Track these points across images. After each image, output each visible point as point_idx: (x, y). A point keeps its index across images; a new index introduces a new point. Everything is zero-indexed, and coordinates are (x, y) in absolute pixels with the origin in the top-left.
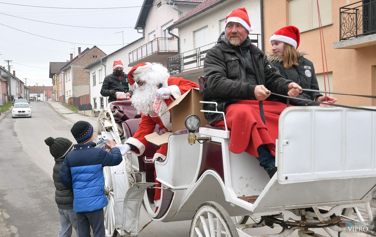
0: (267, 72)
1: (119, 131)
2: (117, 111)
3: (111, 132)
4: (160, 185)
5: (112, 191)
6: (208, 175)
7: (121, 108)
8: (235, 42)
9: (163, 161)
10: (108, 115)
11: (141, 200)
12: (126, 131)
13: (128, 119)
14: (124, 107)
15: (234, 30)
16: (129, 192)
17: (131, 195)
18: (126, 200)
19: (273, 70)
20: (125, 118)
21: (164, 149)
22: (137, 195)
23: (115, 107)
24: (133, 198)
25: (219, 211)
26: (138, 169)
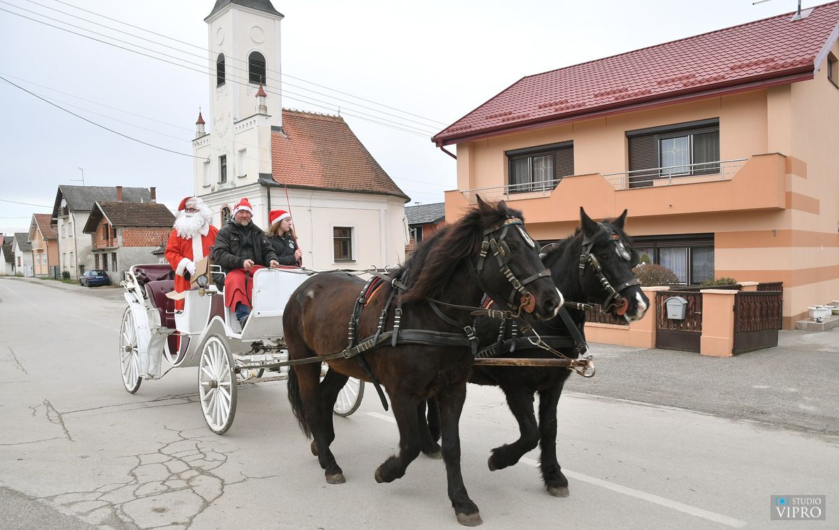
0: (263, 245)
1: (143, 293)
2: (139, 274)
3: (134, 292)
4: (179, 333)
5: (136, 347)
6: (215, 320)
7: (143, 271)
8: (245, 223)
9: (181, 313)
10: (131, 277)
11: (162, 350)
12: (149, 291)
13: (149, 281)
14: (146, 270)
15: (245, 215)
16: (152, 340)
17: (154, 343)
18: (150, 347)
19: (267, 244)
20: (147, 281)
21: (182, 303)
22: (159, 342)
23: (137, 270)
24: (156, 345)
25: (220, 340)
26: (160, 325)
